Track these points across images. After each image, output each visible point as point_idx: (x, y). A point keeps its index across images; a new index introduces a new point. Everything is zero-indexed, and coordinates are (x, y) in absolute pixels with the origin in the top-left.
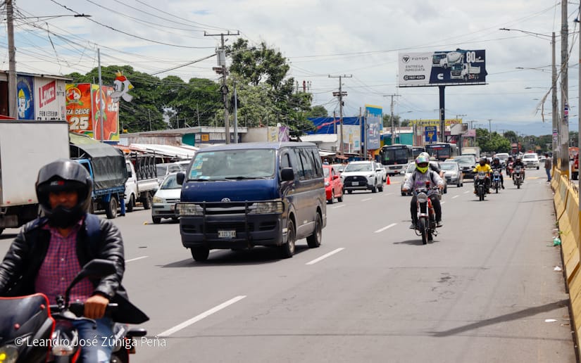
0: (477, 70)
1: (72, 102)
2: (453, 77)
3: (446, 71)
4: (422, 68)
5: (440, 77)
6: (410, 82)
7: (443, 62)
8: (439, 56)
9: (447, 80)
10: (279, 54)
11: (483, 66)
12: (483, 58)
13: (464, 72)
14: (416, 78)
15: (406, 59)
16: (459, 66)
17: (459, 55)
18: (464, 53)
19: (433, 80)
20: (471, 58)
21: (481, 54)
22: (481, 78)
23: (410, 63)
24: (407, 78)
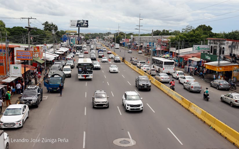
0: (86, 25)
1: (35, 50)
2: (81, 26)
3: (80, 24)
4: (75, 23)
5: (79, 25)
6: (72, 26)
7: (79, 22)
8: (78, 21)
9: (80, 26)
10: (56, 26)
11: (87, 24)
12: (88, 22)
13: (84, 25)
14: (74, 25)
15: (72, 21)
16: (83, 23)
17: (83, 21)
18: (84, 21)
19: (77, 26)
20: (85, 22)
21: (87, 21)
22: (87, 26)
23: (72, 22)
24: (72, 25)
